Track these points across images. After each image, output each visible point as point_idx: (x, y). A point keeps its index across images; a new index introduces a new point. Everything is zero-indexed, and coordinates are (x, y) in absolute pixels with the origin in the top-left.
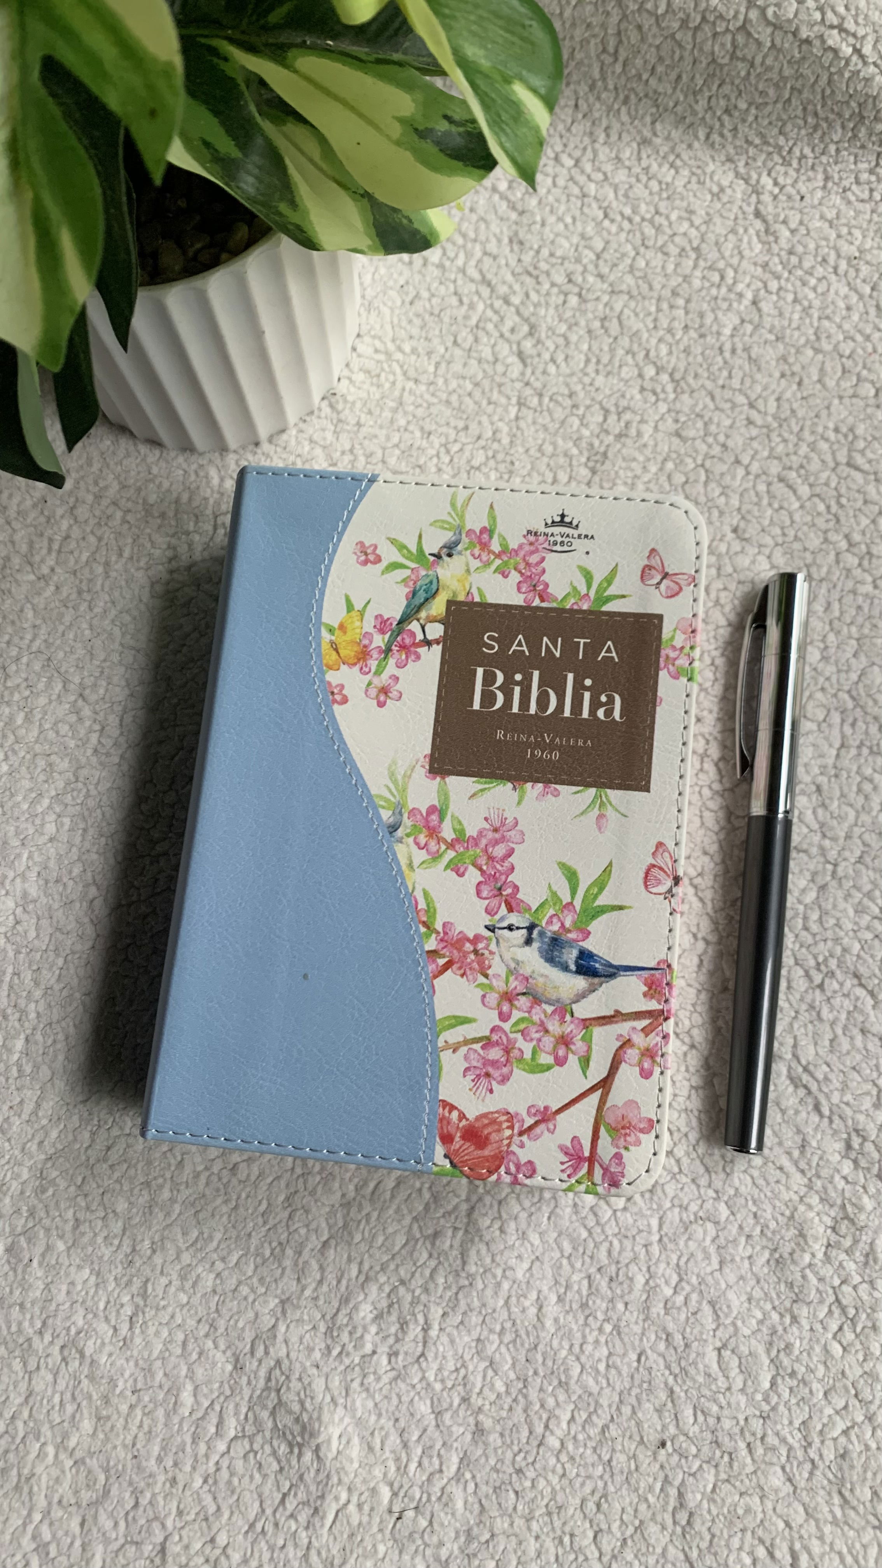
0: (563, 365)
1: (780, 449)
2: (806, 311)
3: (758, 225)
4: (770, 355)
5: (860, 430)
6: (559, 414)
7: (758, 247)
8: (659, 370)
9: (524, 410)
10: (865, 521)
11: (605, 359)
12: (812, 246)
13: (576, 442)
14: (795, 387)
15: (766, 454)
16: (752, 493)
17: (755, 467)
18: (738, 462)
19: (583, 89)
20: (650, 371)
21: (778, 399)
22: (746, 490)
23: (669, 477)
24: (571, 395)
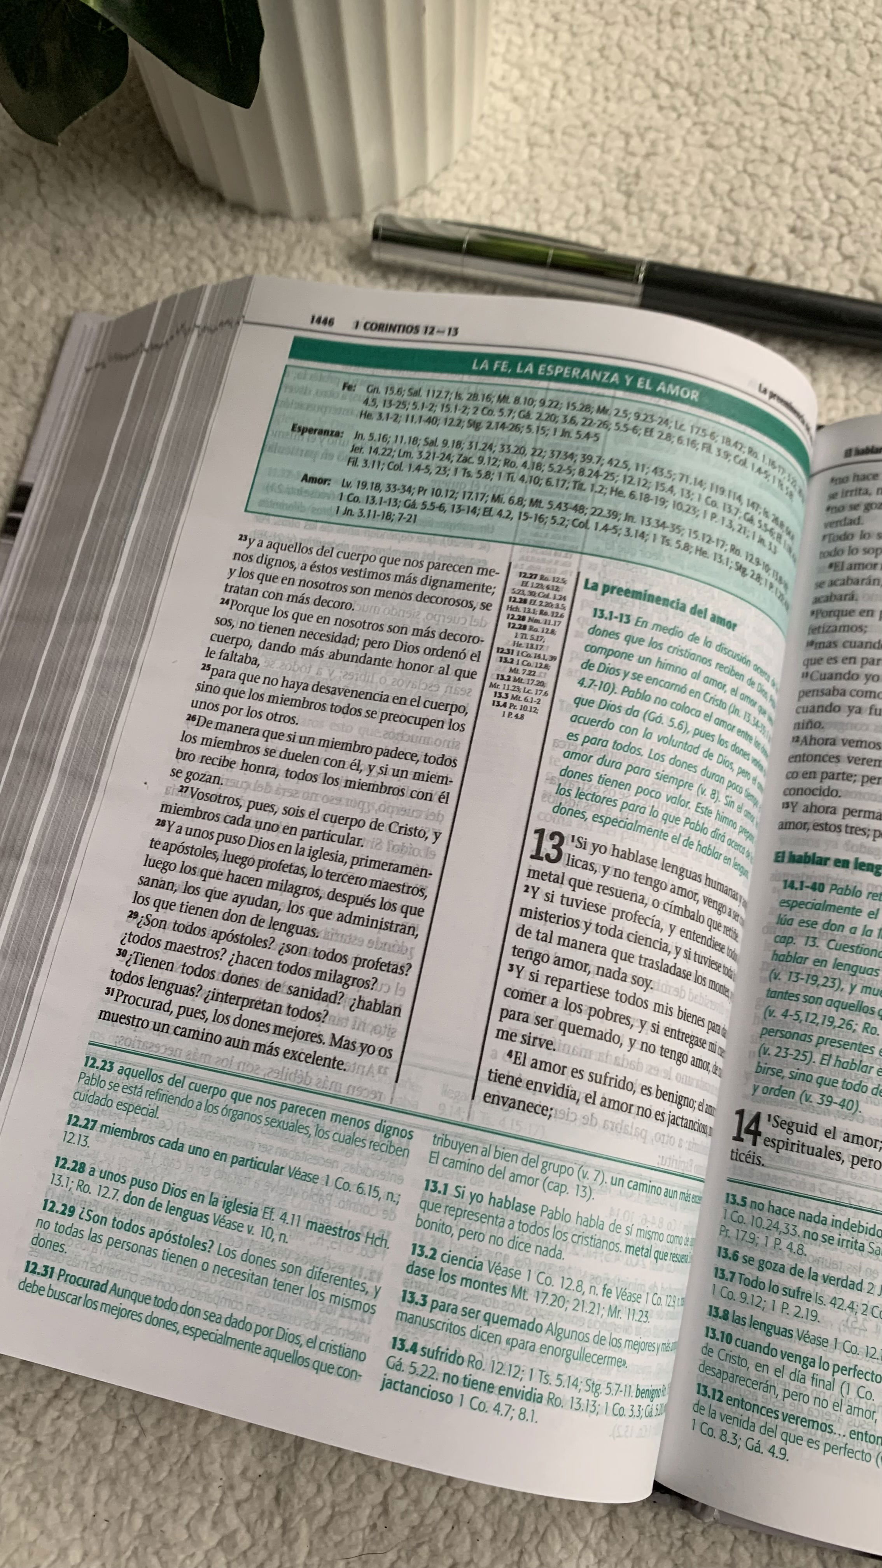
0: (569, 99)
1: (824, 140)
4: (790, 55)
6: (576, 145)
8: (673, 86)
9: (537, 150)
11: (613, 86)
13: (602, 169)
14: (824, 79)
15: (810, 147)
16: (804, 189)
17: (802, 163)
18: (781, 161)
20: (664, 90)
21: (810, 93)
22: (797, 188)
23: (712, 189)
24: (585, 125)
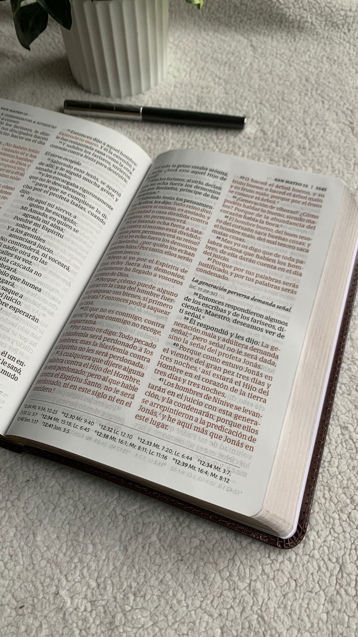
0: (189, 78)
1: (259, 96)
2: (267, 66)
3: (251, 48)
4: (256, 76)
5: (286, 91)
7: (251, 53)
8: (220, 78)
9: (176, 88)
10: (288, 113)
11: (203, 76)
12: (268, 52)
13: (193, 94)
14: (264, 82)
15: (255, 97)
17: (252, 100)
18: (246, 99)
19: (197, 18)
20: (217, 80)
21: (259, 85)
23: (224, 103)
24: (192, 84)
